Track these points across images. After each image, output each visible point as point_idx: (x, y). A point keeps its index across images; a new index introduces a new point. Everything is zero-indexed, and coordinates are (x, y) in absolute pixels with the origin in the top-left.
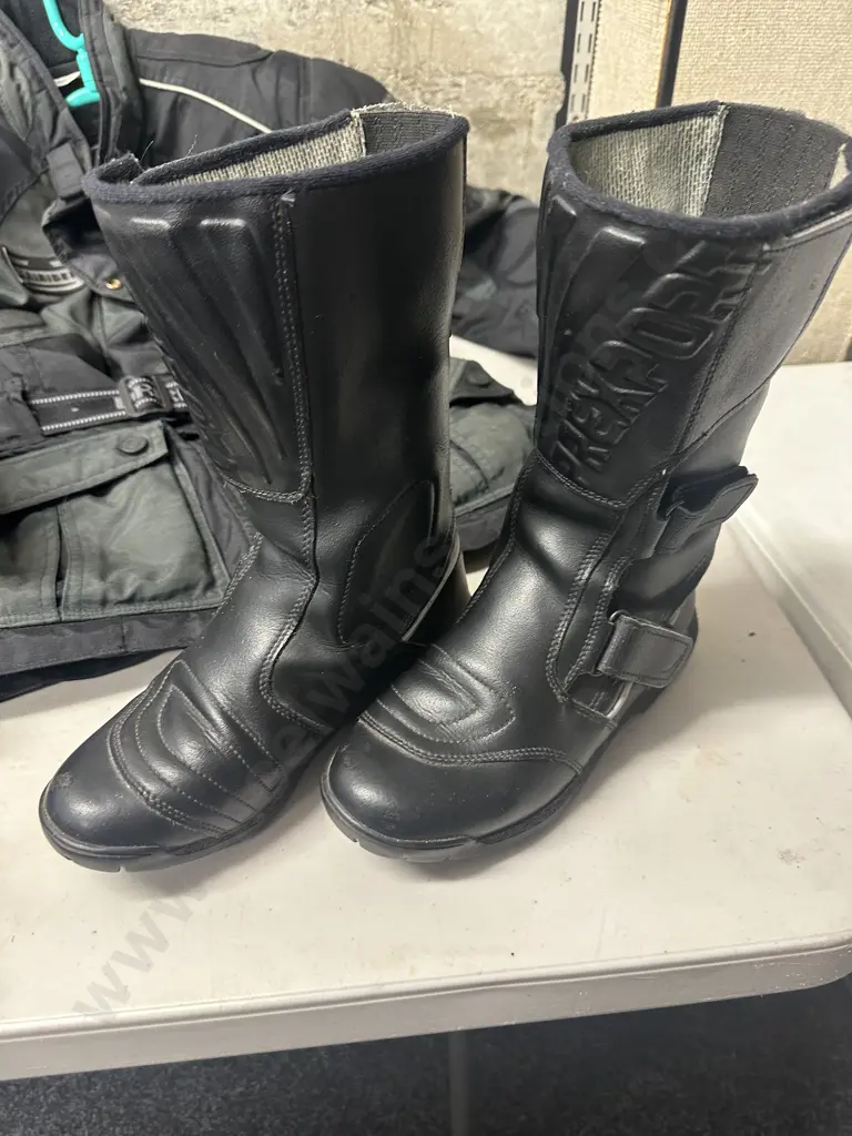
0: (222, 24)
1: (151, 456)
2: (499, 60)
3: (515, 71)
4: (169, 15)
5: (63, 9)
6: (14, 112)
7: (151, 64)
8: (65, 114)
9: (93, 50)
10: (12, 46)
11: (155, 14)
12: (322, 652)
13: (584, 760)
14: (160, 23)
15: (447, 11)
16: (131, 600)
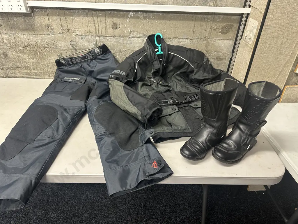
1: (176, 111)
2: (222, 50)
3: (224, 51)
4: (172, 41)
6: (149, 56)
7: (171, 50)
8: (156, 56)
12: (214, 138)
13: (244, 154)
15: (215, 43)
16: (180, 130)
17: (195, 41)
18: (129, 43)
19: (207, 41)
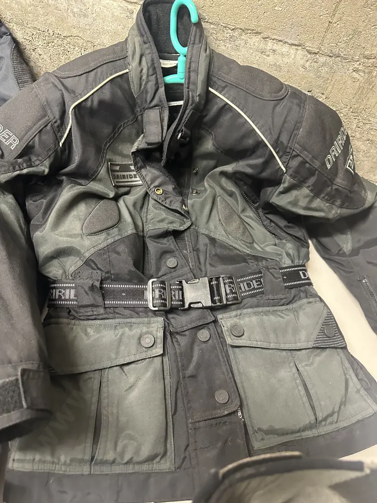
0: (265, 56)
4: (236, 44)
5: (179, 26)
6: (135, 83)
8: (162, 90)
9: (189, 68)
10: (145, 43)
11: (230, 40)
14: (230, 46)
17: (324, 65)
18: (75, 10)
19: (370, 73)
